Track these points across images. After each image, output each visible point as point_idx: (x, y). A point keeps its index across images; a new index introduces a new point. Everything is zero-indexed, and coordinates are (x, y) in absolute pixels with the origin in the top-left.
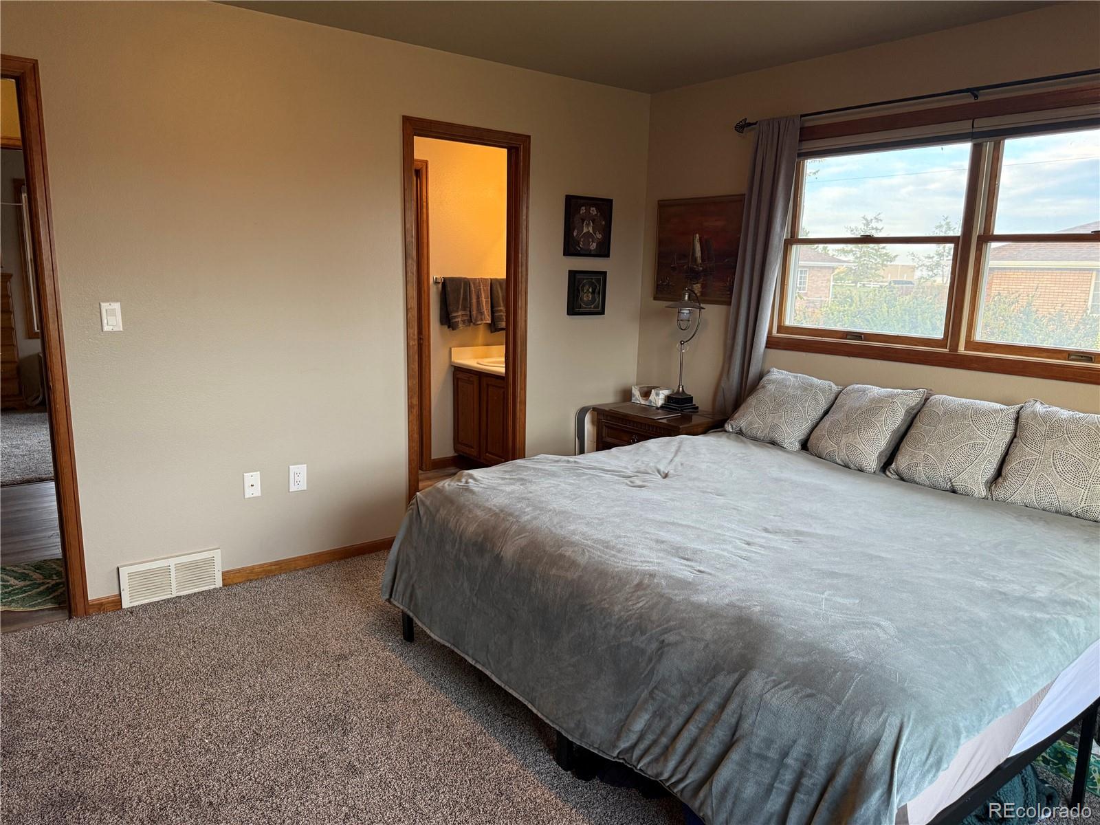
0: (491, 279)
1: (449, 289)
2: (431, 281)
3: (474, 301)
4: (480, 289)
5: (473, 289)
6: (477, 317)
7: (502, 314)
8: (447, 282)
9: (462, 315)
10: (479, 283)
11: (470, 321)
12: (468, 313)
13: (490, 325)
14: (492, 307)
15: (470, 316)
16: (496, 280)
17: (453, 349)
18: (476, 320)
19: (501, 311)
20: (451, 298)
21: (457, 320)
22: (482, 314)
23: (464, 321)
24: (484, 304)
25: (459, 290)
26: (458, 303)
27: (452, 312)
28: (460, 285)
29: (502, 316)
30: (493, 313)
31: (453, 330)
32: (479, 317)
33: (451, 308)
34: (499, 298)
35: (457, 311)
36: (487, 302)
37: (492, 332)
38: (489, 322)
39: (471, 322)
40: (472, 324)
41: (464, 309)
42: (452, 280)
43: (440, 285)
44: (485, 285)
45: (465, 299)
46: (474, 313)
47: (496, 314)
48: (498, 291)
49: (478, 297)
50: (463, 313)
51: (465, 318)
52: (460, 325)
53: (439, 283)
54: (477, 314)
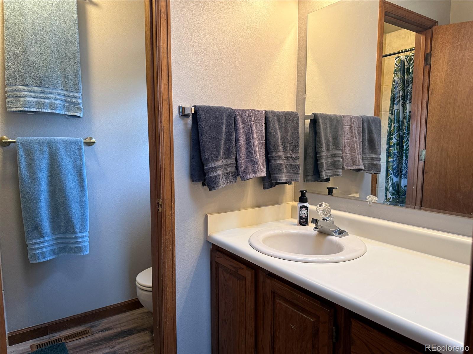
0: (266, 112)
1: (203, 123)
2: (175, 112)
3: (242, 143)
4: (251, 125)
5: (240, 125)
6: (246, 167)
7: (281, 162)
8: (200, 111)
9: (225, 166)
10: (250, 116)
11: (237, 173)
12: (233, 162)
13: (262, 178)
14: (267, 153)
15: (237, 167)
16: (273, 113)
17: (210, 217)
18: (246, 173)
19: (280, 158)
20: (206, 140)
21: (216, 174)
22: (254, 163)
23: (227, 175)
24: (257, 148)
25: (219, 126)
26: (218, 146)
27: (208, 161)
28: (222, 119)
29: (281, 164)
30: (268, 160)
31: (210, 189)
32: (250, 169)
33: (206, 155)
34: (277, 139)
35: (217, 160)
36: (260, 144)
37: (264, 189)
38: (264, 174)
39: (238, 175)
40: (238, 178)
41: (228, 156)
42: (209, 110)
43: (190, 120)
44: (258, 121)
45: (228, 140)
46: (243, 161)
47: (274, 163)
48: (275, 129)
49: (248, 138)
50: (226, 162)
51: (230, 170)
52: (221, 182)
53: (187, 116)
54: (247, 163)
